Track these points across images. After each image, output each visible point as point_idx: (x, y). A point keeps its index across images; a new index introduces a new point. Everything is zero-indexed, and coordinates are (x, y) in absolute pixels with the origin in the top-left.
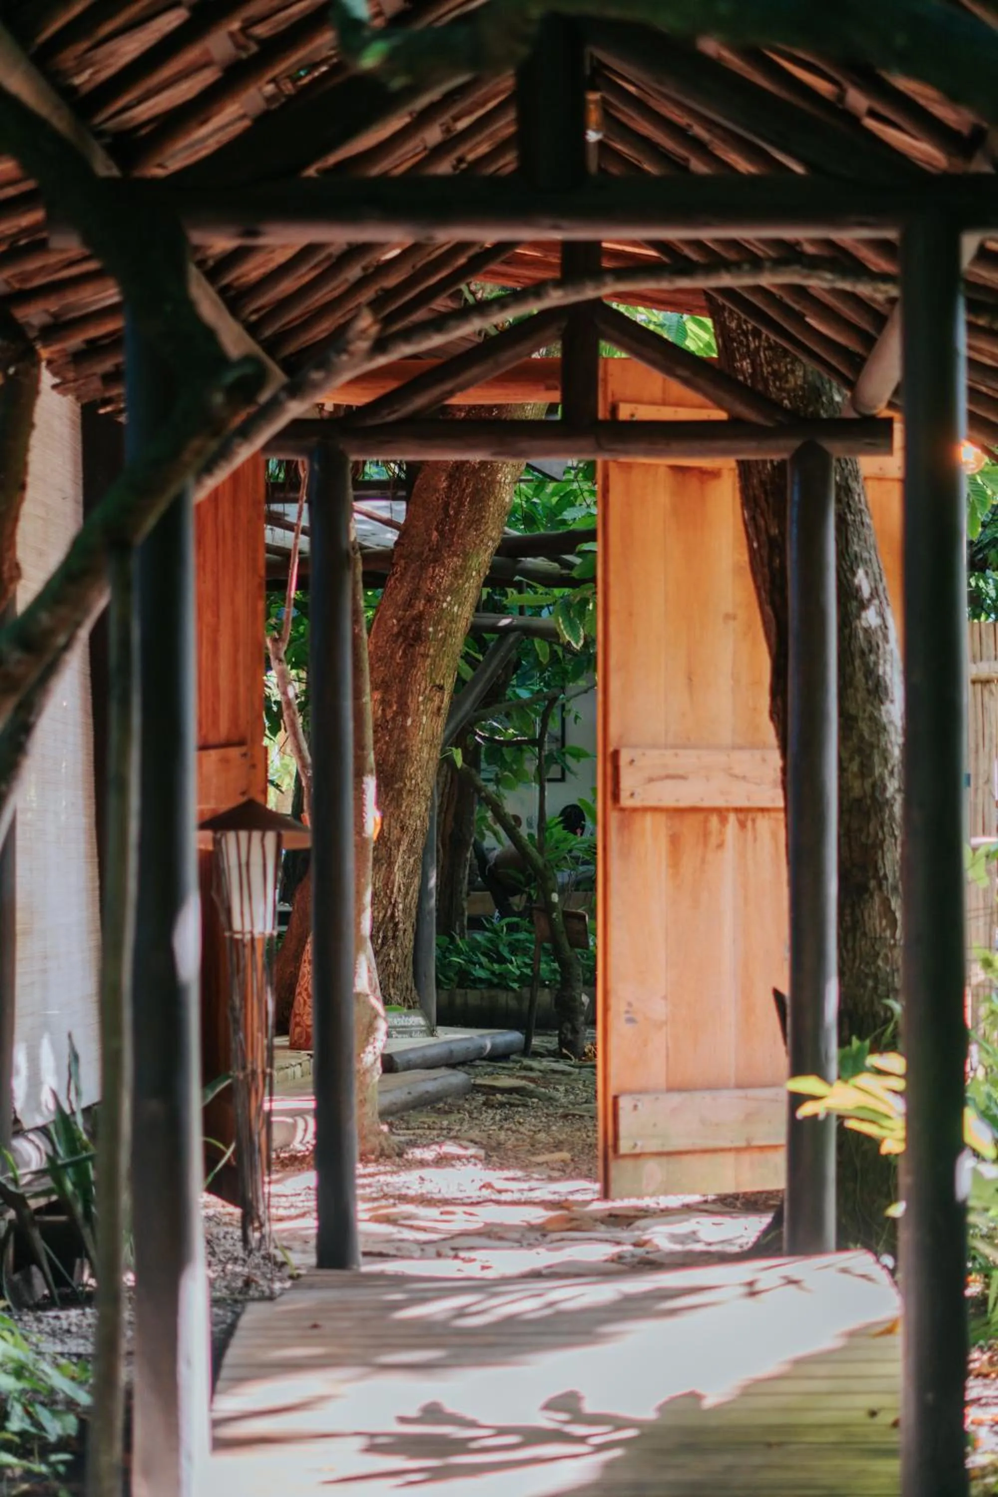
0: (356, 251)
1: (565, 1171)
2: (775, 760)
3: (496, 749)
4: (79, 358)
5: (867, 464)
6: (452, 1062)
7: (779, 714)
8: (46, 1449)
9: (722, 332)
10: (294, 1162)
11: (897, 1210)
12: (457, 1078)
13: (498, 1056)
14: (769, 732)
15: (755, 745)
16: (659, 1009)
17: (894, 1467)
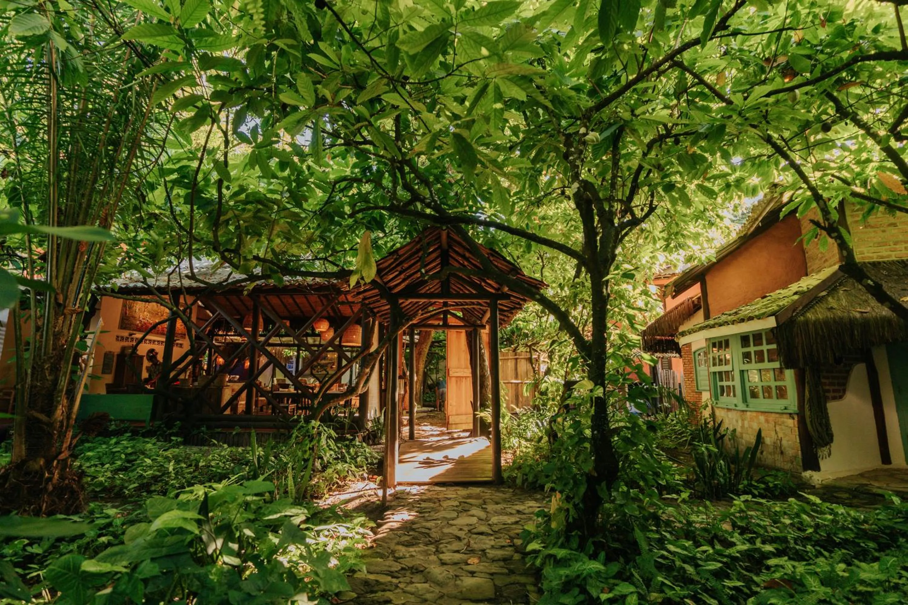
0: (417, 303)
1: (442, 426)
2: (470, 370)
3: (430, 369)
4: (381, 316)
5: (482, 331)
6: (424, 412)
7: (471, 363)
8: (374, 464)
9: (463, 314)
10: (405, 426)
11: (491, 429)
12: (425, 414)
13: (431, 411)
14: (470, 366)
15: (466, 368)
16: (454, 404)
17: (491, 465)
